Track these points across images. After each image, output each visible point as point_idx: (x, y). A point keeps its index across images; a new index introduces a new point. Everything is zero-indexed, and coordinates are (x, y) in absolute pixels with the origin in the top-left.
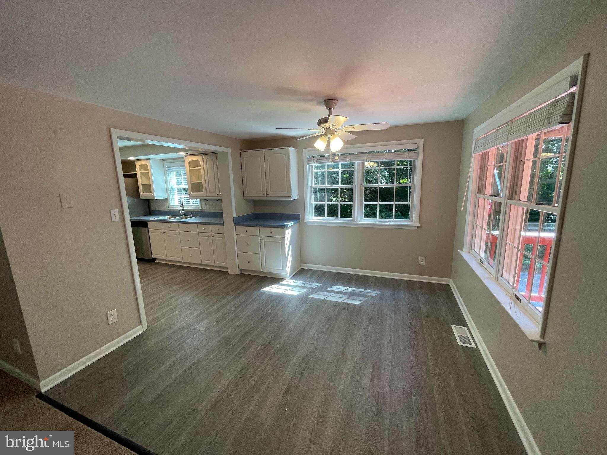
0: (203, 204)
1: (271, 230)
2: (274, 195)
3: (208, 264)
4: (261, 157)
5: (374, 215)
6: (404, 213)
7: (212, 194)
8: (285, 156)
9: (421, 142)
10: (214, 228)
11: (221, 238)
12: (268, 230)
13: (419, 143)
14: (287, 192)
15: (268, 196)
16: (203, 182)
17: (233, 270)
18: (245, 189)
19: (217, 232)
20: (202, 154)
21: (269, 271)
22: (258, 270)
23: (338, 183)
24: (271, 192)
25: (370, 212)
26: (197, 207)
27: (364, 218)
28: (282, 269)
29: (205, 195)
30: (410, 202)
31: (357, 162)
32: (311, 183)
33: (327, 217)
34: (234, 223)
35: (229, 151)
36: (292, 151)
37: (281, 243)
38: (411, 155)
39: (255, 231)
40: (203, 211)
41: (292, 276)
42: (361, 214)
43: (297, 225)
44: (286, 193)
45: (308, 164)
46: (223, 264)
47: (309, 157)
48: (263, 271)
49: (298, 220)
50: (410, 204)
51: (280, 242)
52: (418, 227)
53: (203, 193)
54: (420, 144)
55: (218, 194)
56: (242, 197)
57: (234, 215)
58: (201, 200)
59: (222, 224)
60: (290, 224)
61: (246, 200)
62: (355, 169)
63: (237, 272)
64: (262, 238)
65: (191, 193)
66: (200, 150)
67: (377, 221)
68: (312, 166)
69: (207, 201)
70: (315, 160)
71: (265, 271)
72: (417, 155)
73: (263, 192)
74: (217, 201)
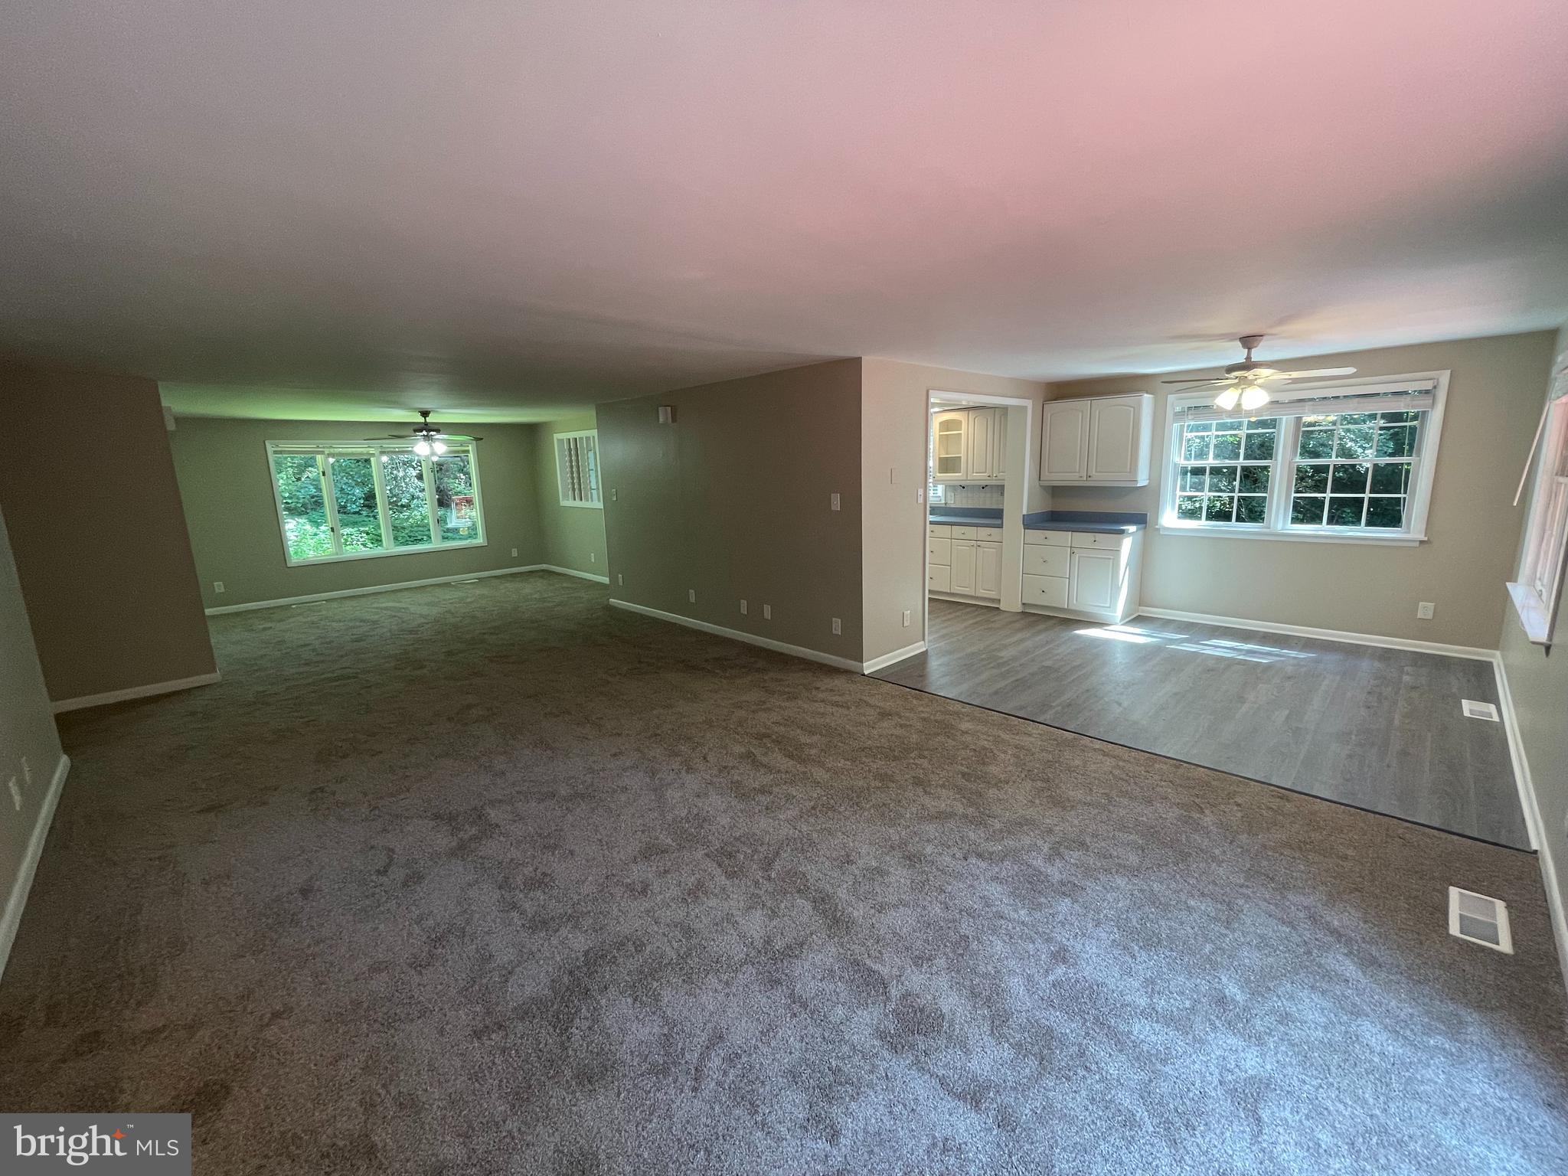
0: (950, 494)
1: (1095, 536)
2: (1101, 477)
3: (963, 593)
4: (1082, 412)
5: (1316, 518)
6: (1387, 514)
7: (979, 476)
8: (1132, 409)
9: (1444, 377)
10: (983, 532)
11: (994, 550)
12: (1090, 536)
13: (1438, 379)
14: (1130, 472)
15: (1089, 479)
16: (963, 455)
17: (1011, 604)
18: (1045, 464)
19: (990, 539)
20: (967, 409)
21: (1081, 609)
22: (1061, 606)
23: (1237, 456)
24: (1096, 472)
25: (1307, 512)
26: (938, 499)
27: (1292, 523)
28: (1108, 605)
29: (965, 478)
30: (1405, 493)
31: (1284, 418)
32: (1178, 458)
33: (1207, 519)
34: (1023, 523)
35: (1028, 403)
36: (1147, 399)
37: (1111, 561)
38: (1414, 402)
39: (1062, 538)
40: (948, 506)
41: (1127, 620)
42: (1284, 517)
43: (1141, 533)
44: (1128, 474)
45: (1175, 421)
46: (992, 595)
47: (1178, 409)
48: (1070, 607)
49: (1144, 525)
50: (1405, 498)
51: (1110, 559)
52: (1422, 542)
53: (960, 474)
54: (1440, 380)
55: (989, 476)
56: (1037, 480)
57: (1025, 512)
58: (946, 486)
59: (1001, 526)
60: (1132, 529)
61: (1045, 488)
62: (1279, 431)
63: (1019, 608)
64: (1075, 550)
65: (939, 475)
66: (964, 403)
67: (1323, 529)
68: (1182, 427)
69: (964, 488)
70: (1191, 414)
71: (1073, 608)
72: (1431, 401)
73: (1079, 472)
74: (983, 488)
